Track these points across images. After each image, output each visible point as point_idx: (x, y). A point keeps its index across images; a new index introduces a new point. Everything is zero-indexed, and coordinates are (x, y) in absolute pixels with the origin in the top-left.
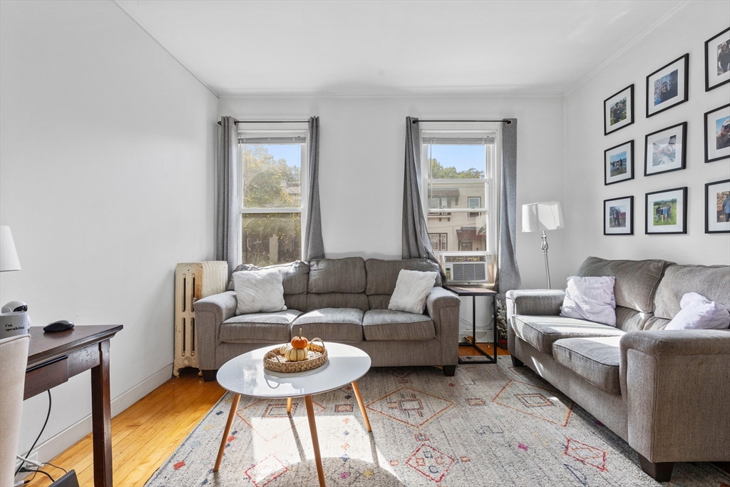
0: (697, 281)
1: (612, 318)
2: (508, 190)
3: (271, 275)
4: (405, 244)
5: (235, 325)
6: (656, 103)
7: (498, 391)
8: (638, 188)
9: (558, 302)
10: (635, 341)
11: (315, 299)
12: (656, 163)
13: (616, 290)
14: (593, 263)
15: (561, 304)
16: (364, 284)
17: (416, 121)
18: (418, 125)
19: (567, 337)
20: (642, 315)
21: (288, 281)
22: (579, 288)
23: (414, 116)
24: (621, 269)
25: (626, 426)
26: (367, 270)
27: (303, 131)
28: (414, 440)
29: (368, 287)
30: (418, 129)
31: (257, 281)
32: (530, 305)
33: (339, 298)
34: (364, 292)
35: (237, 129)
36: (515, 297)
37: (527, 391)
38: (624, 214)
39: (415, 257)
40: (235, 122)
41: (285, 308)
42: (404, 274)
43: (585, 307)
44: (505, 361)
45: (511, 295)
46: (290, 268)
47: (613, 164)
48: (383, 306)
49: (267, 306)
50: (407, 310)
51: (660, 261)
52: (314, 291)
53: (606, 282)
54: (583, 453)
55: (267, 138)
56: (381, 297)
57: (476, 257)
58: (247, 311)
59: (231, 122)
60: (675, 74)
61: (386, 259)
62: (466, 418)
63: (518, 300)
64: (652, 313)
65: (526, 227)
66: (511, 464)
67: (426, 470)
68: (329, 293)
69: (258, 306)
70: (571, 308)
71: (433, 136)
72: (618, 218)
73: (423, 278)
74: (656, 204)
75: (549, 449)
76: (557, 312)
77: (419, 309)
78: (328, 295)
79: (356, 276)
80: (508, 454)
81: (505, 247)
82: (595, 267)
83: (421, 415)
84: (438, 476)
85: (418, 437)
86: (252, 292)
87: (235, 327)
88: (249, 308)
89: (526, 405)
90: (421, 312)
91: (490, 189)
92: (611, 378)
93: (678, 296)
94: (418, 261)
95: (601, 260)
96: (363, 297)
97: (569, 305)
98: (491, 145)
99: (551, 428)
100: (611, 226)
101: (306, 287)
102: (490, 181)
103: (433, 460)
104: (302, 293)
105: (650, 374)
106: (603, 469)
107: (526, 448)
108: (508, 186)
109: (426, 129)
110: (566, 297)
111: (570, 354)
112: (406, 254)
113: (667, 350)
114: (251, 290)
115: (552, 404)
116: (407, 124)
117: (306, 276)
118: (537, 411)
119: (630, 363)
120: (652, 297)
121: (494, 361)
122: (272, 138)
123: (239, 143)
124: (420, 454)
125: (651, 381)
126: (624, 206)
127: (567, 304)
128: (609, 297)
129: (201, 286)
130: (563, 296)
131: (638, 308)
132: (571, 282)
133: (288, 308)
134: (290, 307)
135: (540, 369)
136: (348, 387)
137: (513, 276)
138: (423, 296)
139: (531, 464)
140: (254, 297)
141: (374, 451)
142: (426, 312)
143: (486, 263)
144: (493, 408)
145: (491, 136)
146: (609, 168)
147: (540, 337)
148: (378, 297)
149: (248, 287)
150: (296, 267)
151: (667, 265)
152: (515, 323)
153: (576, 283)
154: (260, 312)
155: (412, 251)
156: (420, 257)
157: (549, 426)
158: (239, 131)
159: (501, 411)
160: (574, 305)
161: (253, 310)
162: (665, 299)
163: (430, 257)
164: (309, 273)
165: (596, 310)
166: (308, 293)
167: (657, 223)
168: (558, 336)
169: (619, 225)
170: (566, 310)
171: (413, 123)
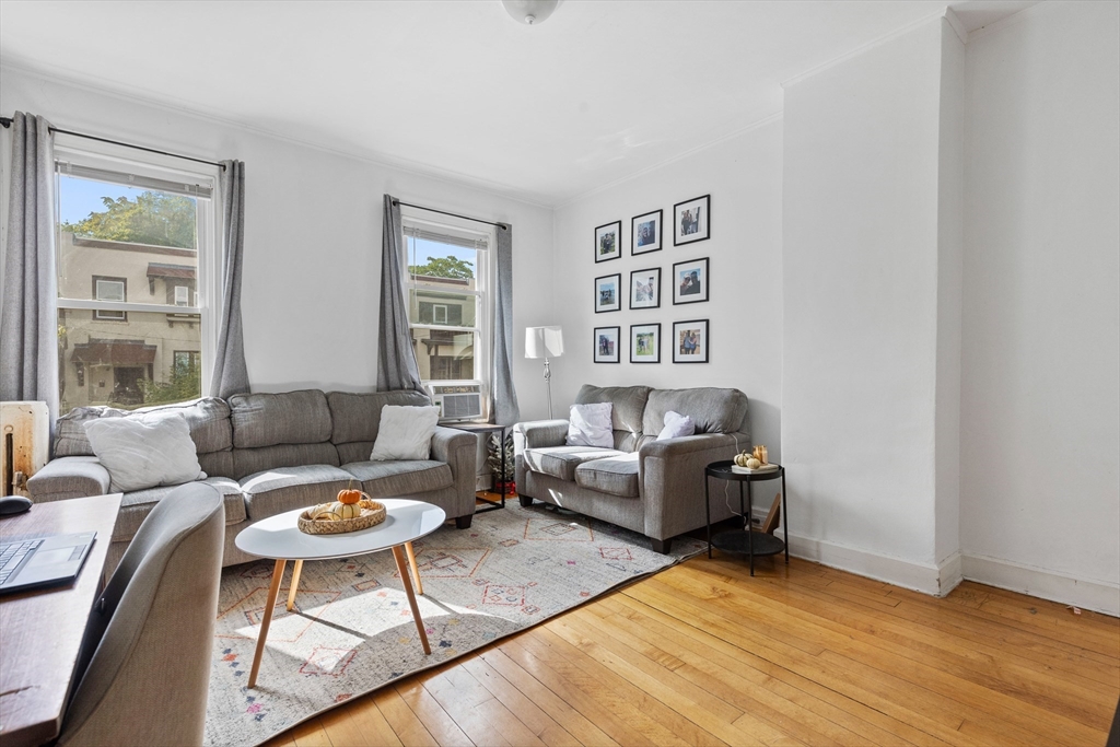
0: (673, 402)
1: (611, 442)
2: (504, 308)
3: (168, 421)
4: (381, 371)
5: (135, 509)
6: (640, 245)
7: (523, 530)
8: (624, 318)
9: (564, 431)
10: (651, 450)
11: (251, 458)
12: (638, 299)
13: (613, 416)
14: (591, 390)
15: (567, 434)
16: (329, 427)
17: (396, 203)
18: (399, 209)
19: (585, 461)
20: (634, 435)
21: (199, 432)
22: (582, 415)
23: (394, 195)
24: (615, 394)
25: (643, 521)
26: (333, 408)
27: (204, 177)
28: (475, 587)
29: (336, 432)
30: (399, 214)
31: (144, 432)
32: (540, 436)
33: (290, 452)
34: (330, 441)
35: (52, 144)
36: (526, 430)
37: (549, 524)
38: (613, 343)
39: (395, 389)
40: (50, 129)
41: (204, 475)
42: (388, 412)
43: (589, 434)
44: (513, 503)
45: (521, 428)
46: (194, 409)
47: (603, 293)
48: (365, 457)
49: (173, 475)
50: (405, 457)
51: (644, 387)
52: (246, 445)
53: (604, 408)
54: (614, 554)
55: (127, 175)
56: (357, 446)
57: (463, 387)
58: (134, 486)
59: (43, 130)
60: (653, 223)
61: (356, 392)
62: (510, 557)
63: (530, 434)
64: (641, 432)
65: (530, 351)
66: (569, 576)
67: (506, 601)
68: (273, 446)
69: (155, 478)
70: (577, 436)
71: (416, 227)
72: (606, 346)
73: (423, 414)
74: (639, 336)
75: (591, 558)
76: (564, 443)
77: (425, 453)
78: (272, 450)
79: (319, 418)
80: (562, 571)
81: (501, 375)
82: (591, 395)
83: (465, 566)
84: (519, 601)
85: (477, 582)
86: (140, 453)
87: (138, 512)
88: (140, 481)
89: (552, 533)
90: (427, 457)
91: (483, 303)
92: (633, 484)
93: (661, 416)
94: (402, 395)
95: (596, 388)
96: (330, 448)
97: (575, 433)
98: (484, 251)
99: (585, 545)
100: (601, 354)
101: (229, 439)
102: (483, 295)
103: (505, 594)
104: (223, 450)
105: (661, 472)
106: (631, 558)
107: (574, 563)
108: (504, 304)
109: (408, 216)
110: (571, 426)
111: (595, 474)
112: (383, 384)
113: (672, 452)
114: (138, 450)
115: (574, 528)
116: (386, 205)
117: (227, 422)
118: (564, 536)
119: (646, 468)
120: (641, 419)
121: (502, 506)
122: (136, 177)
123: (56, 170)
124: (490, 593)
125: (662, 479)
126: (612, 336)
127: (573, 433)
128: (608, 422)
129: (30, 449)
130: (568, 426)
131: (631, 430)
132: (575, 411)
133: (209, 476)
134: (213, 473)
135: (559, 498)
136: (400, 549)
137: (510, 407)
138: (427, 437)
139: (584, 571)
140: (146, 462)
141: (443, 607)
142: (432, 457)
143: (480, 394)
144: (527, 543)
145: (484, 240)
146: (599, 296)
147: (564, 464)
148: (352, 445)
149: (127, 445)
150: (206, 408)
151: (650, 390)
152: (530, 458)
153: (579, 410)
154: (160, 486)
155: (391, 380)
156: (402, 388)
157: (581, 544)
158: (56, 148)
159: (536, 544)
160: (579, 433)
161: (147, 483)
162: (652, 419)
163: (415, 387)
164: (230, 417)
165: (598, 435)
166: (233, 448)
167: (639, 353)
168: (579, 461)
169: (608, 353)
170: (572, 438)
171: (392, 205)
